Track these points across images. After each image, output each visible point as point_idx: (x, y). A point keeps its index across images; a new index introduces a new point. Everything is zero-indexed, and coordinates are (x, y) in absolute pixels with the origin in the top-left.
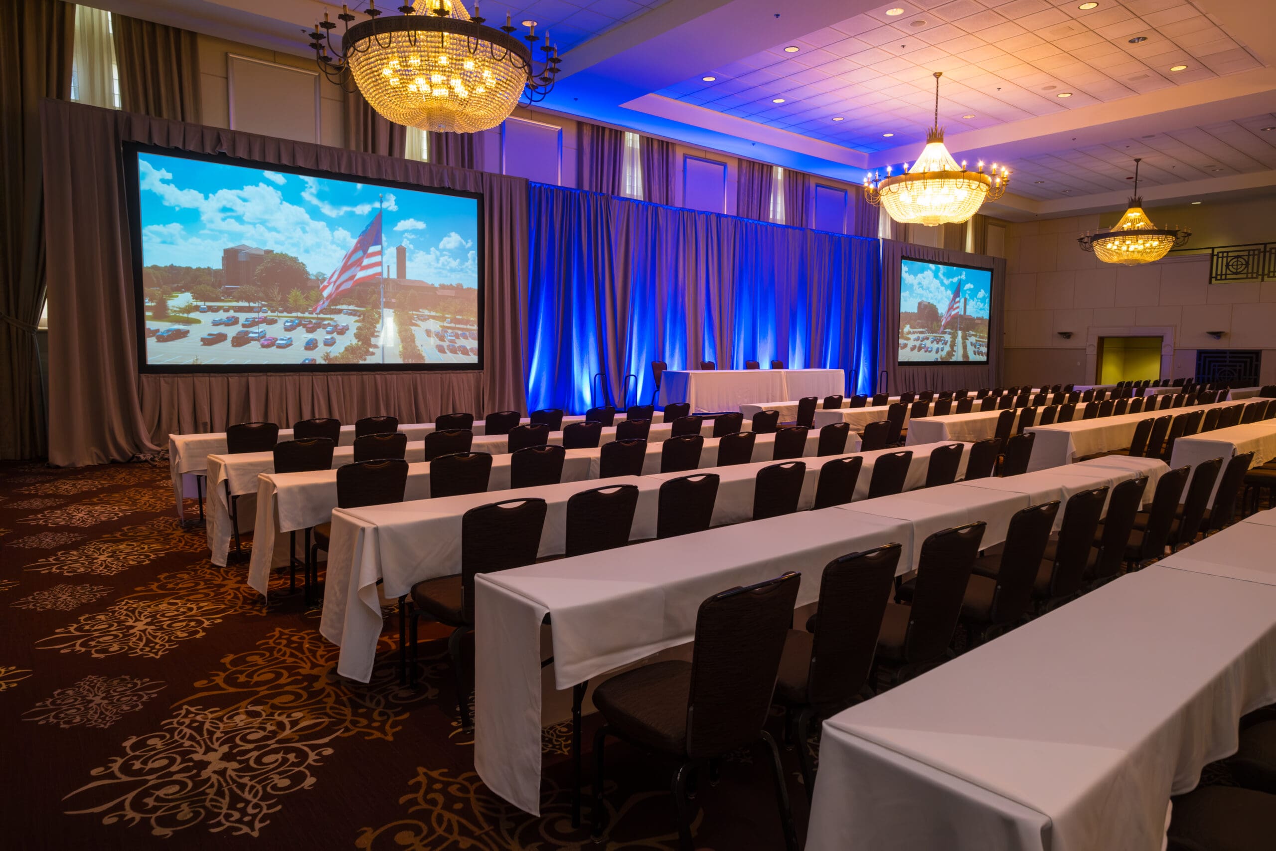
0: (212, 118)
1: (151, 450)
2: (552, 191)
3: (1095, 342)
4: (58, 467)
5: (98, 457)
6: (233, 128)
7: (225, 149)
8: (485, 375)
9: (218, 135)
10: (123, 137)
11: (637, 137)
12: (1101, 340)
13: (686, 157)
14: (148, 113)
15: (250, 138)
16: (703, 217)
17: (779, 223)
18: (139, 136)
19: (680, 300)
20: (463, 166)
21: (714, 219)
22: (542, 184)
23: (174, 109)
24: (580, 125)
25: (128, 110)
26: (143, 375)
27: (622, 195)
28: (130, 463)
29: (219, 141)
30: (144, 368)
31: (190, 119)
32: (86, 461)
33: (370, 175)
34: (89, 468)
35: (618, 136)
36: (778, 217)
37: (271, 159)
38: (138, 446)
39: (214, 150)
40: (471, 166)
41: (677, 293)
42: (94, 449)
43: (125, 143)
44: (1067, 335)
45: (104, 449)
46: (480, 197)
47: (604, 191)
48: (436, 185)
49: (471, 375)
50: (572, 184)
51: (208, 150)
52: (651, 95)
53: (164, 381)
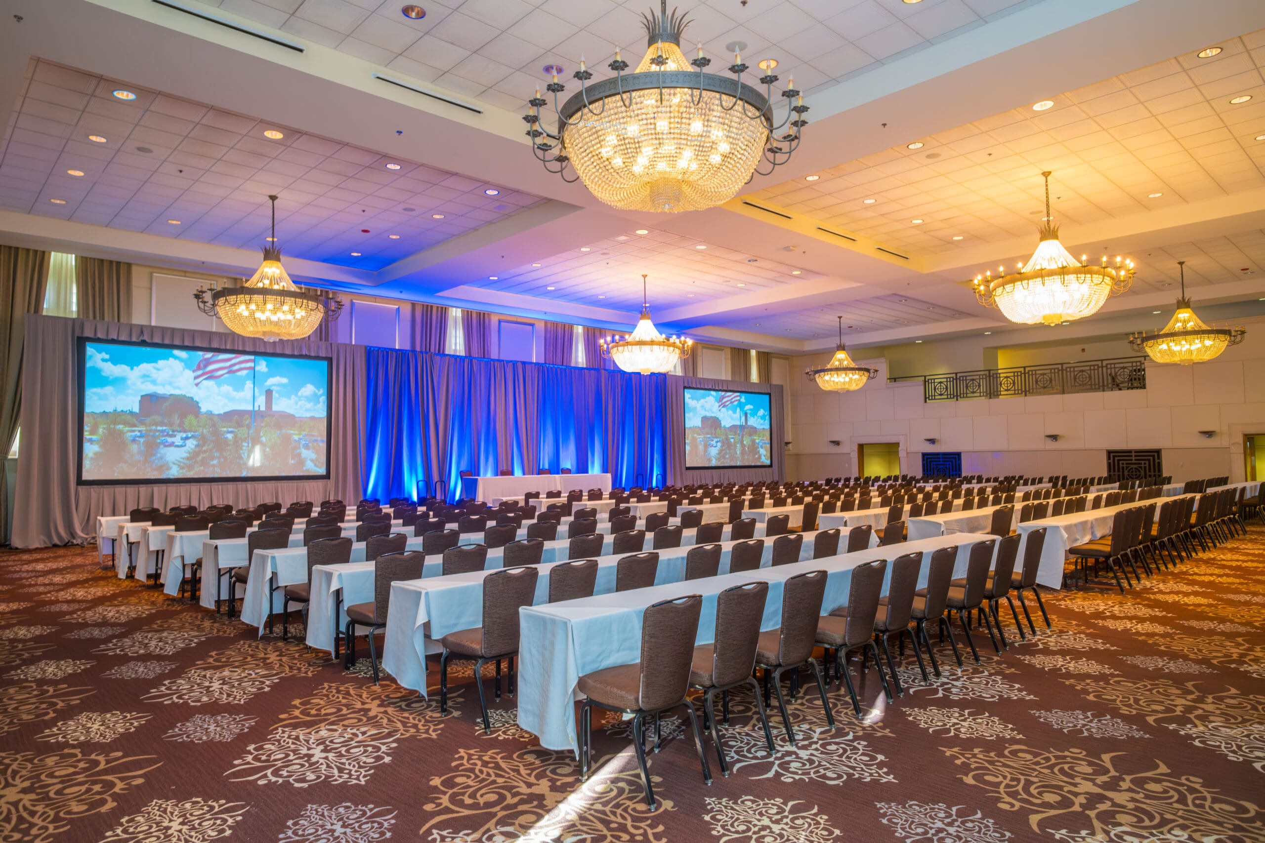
0: (138, 318)
1: (81, 537)
2: (387, 353)
3: (856, 448)
4: (17, 548)
5: (44, 542)
6: (153, 324)
7: (146, 338)
8: (331, 483)
9: (142, 329)
10: (78, 334)
11: (459, 310)
12: (861, 447)
13: (500, 322)
14: (95, 318)
15: (163, 330)
16: (510, 364)
17: (580, 366)
18: (88, 333)
19: (492, 425)
20: (321, 340)
21: (520, 366)
22: (379, 348)
23: (113, 315)
24: (413, 305)
25: (81, 317)
26: (80, 488)
27: (447, 352)
28: (67, 545)
29: (142, 332)
30: (80, 482)
31: (123, 320)
32: (36, 545)
33: (247, 349)
34: (37, 549)
35: (443, 313)
36: (580, 360)
37: (177, 342)
38: (73, 535)
39: (138, 338)
40: (327, 339)
41: (490, 420)
42: (42, 537)
43: (78, 338)
44: (837, 443)
45: (49, 537)
46: (330, 360)
47: (432, 350)
48: (296, 353)
49: (320, 484)
50: (407, 347)
51: (134, 339)
52: (462, 287)
53: (94, 491)
